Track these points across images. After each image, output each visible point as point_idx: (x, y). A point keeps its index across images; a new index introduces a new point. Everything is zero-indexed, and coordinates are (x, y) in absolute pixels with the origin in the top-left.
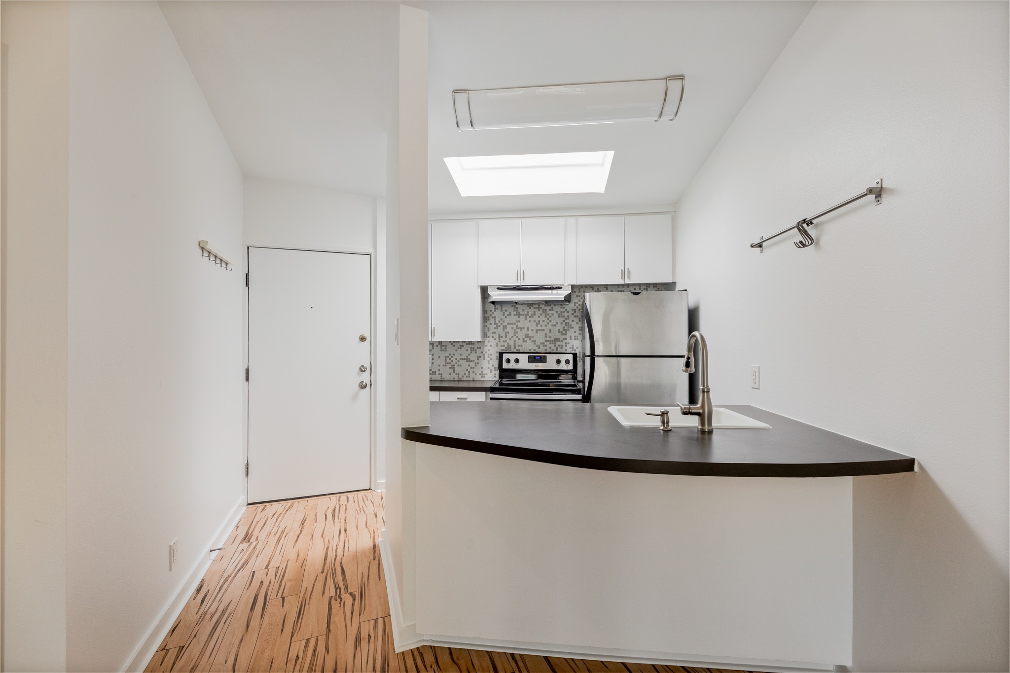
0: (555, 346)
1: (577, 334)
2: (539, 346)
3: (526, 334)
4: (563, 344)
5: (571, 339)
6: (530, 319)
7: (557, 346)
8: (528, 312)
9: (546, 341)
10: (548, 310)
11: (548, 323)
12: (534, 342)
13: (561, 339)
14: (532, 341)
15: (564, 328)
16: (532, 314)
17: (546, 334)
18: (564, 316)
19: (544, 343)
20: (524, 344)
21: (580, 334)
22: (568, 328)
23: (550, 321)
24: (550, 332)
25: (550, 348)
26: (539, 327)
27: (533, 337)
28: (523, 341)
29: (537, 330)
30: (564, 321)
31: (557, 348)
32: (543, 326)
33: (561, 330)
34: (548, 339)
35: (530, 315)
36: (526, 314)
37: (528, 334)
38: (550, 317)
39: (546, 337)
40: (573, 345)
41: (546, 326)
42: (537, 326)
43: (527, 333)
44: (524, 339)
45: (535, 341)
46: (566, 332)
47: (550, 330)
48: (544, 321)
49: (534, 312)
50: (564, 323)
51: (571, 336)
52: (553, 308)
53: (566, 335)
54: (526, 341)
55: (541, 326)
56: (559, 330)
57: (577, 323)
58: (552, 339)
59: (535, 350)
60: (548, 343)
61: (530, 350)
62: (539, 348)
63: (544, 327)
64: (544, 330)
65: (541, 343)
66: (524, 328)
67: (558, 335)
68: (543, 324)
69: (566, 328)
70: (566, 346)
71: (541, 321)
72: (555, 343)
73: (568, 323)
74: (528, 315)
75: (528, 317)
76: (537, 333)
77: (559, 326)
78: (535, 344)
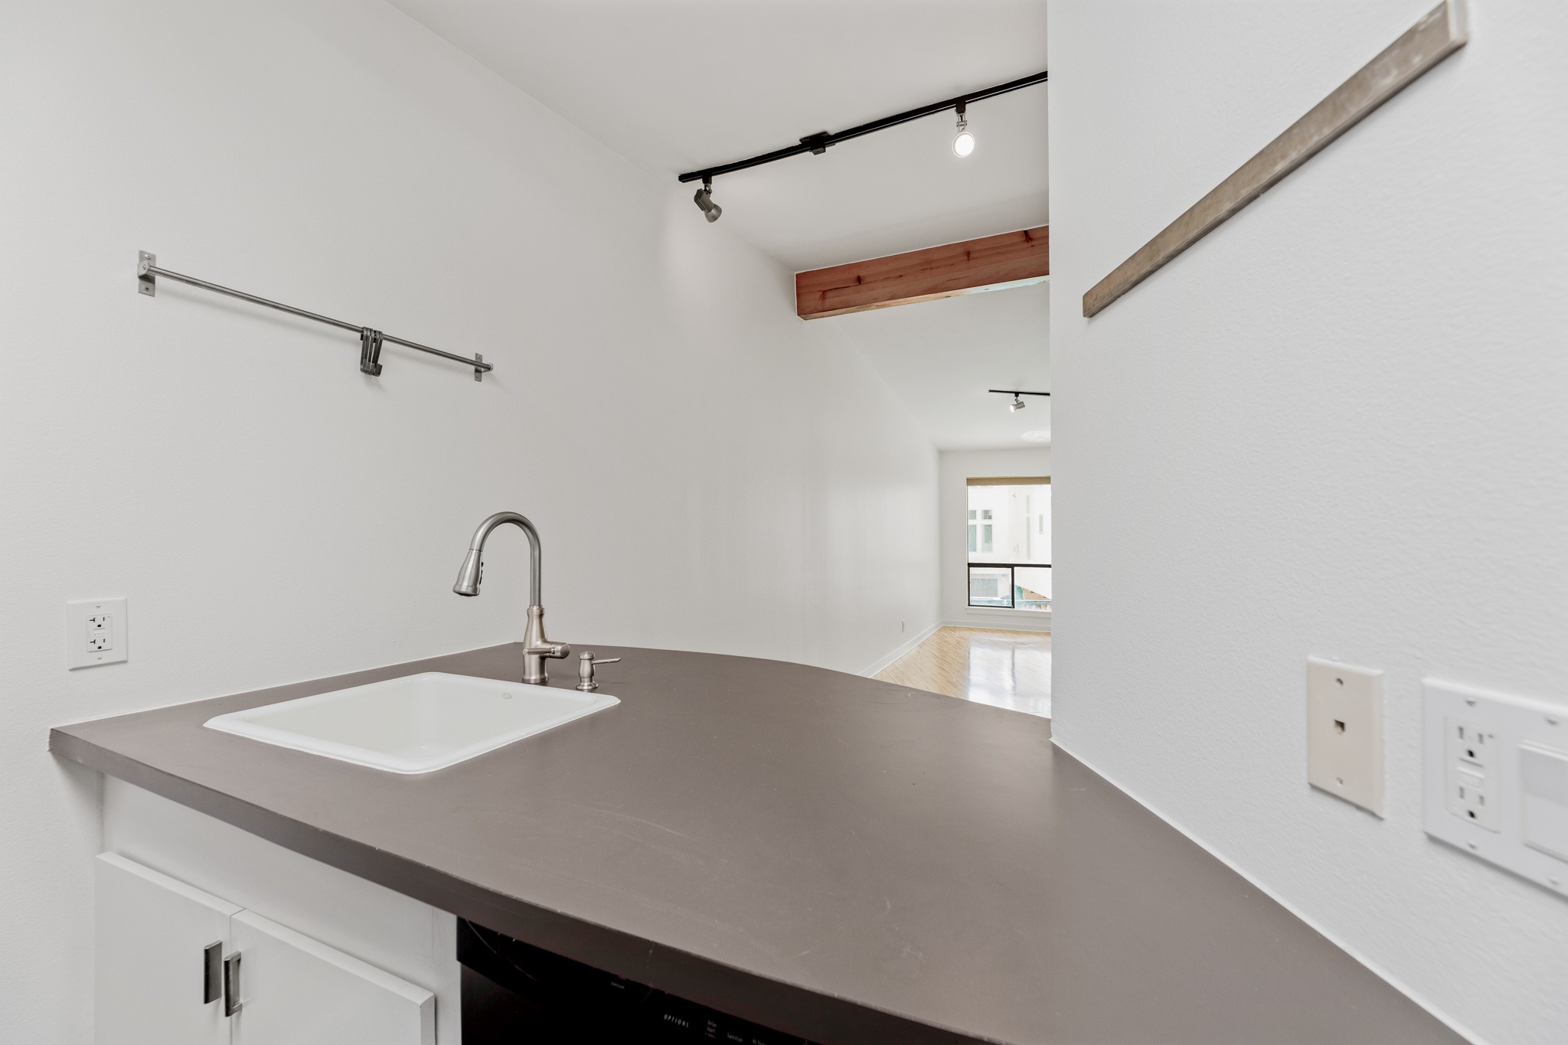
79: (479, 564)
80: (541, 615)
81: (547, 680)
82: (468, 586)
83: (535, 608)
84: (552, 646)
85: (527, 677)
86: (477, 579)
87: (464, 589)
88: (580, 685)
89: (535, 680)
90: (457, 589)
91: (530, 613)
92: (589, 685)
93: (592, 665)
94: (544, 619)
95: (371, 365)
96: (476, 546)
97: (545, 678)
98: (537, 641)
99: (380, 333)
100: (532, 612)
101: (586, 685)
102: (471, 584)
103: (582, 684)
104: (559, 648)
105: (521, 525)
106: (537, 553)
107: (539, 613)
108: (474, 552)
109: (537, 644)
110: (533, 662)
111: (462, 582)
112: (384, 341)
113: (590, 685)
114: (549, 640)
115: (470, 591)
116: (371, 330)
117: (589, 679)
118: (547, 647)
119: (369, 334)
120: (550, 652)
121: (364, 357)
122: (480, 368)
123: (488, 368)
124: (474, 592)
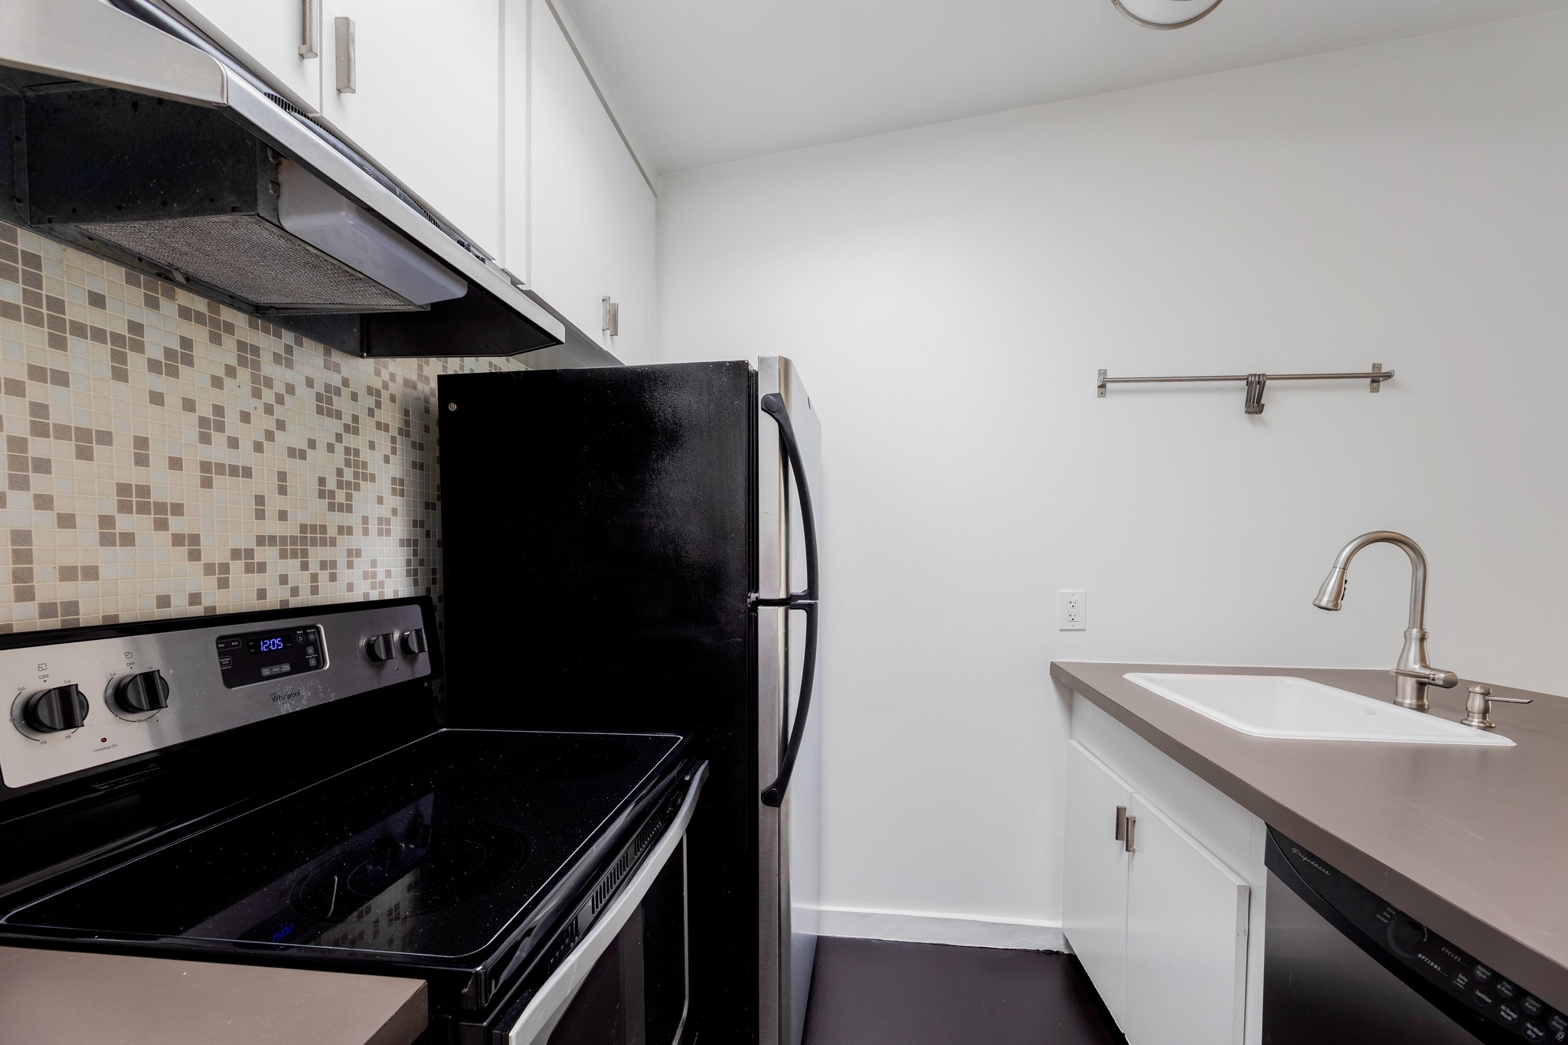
0: (305, 566)
1: (385, 511)
2: (225, 568)
3: (123, 489)
4: (339, 554)
5: (366, 532)
6: (159, 383)
7: (314, 567)
8: (136, 328)
9: (261, 541)
10: (266, 358)
11: (270, 436)
12: (190, 543)
13: (332, 532)
14: (178, 540)
15: (340, 472)
16: (169, 353)
17: (260, 500)
18: (338, 415)
19: (249, 553)
20: (112, 562)
21: (395, 512)
22: (356, 475)
23: (281, 425)
24: (282, 491)
25: (284, 580)
26: (218, 451)
27: (178, 509)
28: (107, 540)
29: (205, 467)
30: (339, 438)
31: (314, 578)
32: (246, 445)
33: (331, 484)
34: (271, 527)
35: (155, 352)
36: (117, 339)
37: (144, 491)
38: (280, 399)
39: (260, 515)
40: (374, 563)
41: (258, 447)
42: (205, 439)
43: (135, 476)
44: (106, 521)
45: (195, 539)
46: (349, 497)
47: (282, 476)
48: (245, 417)
49: (186, 343)
50: (339, 448)
51: (365, 520)
52: (289, 349)
53: (349, 509)
54: (128, 539)
55: (233, 443)
56: (322, 481)
57: (387, 459)
58: (290, 529)
59: (195, 599)
60: (267, 554)
61: (164, 601)
62: (223, 584)
63: (244, 456)
64: (247, 472)
65: (236, 554)
66: (105, 438)
67: (314, 511)
68: (248, 435)
69: (348, 475)
70: (350, 565)
71: (231, 419)
72: (305, 554)
73: (357, 452)
74: (139, 347)
75: (136, 363)
76: (207, 483)
77: (324, 464)
78: (194, 556)
79: (1342, 581)
80: (1422, 639)
81: (1426, 707)
82: (1328, 601)
83: (1415, 631)
84: (1433, 673)
85: (1399, 700)
86: (1339, 595)
87: (1324, 603)
88: (1466, 719)
89: (1411, 704)
90: (1317, 603)
91: (1407, 636)
92: (1479, 722)
93: (1486, 702)
94: (1427, 644)
95: (1255, 405)
96: (1340, 564)
97: (1423, 705)
98: (1415, 663)
99: (1263, 375)
100: (1411, 634)
101: (1476, 721)
102: (1331, 599)
103: (1470, 719)
104: (1442, 676)
105: (1400, 544)
106: (1420, 574)
107: (1419, 636)
108: (1338, 570)
109: (1416, 668)
110: (1409, 686)
111: (1323, 597)
112: (1267, 382)
113: (1483, 722)
114: (1432, 666)
115: (1330, 606)
116: (1255, 375)
117: (1481, 715)
118: (1427, 672)
119: (1253, 379)
120: (1428, 678)
121: (1248, 400)
122: (1377, 378)
123: (1388, 376)
124: (1335, 607)
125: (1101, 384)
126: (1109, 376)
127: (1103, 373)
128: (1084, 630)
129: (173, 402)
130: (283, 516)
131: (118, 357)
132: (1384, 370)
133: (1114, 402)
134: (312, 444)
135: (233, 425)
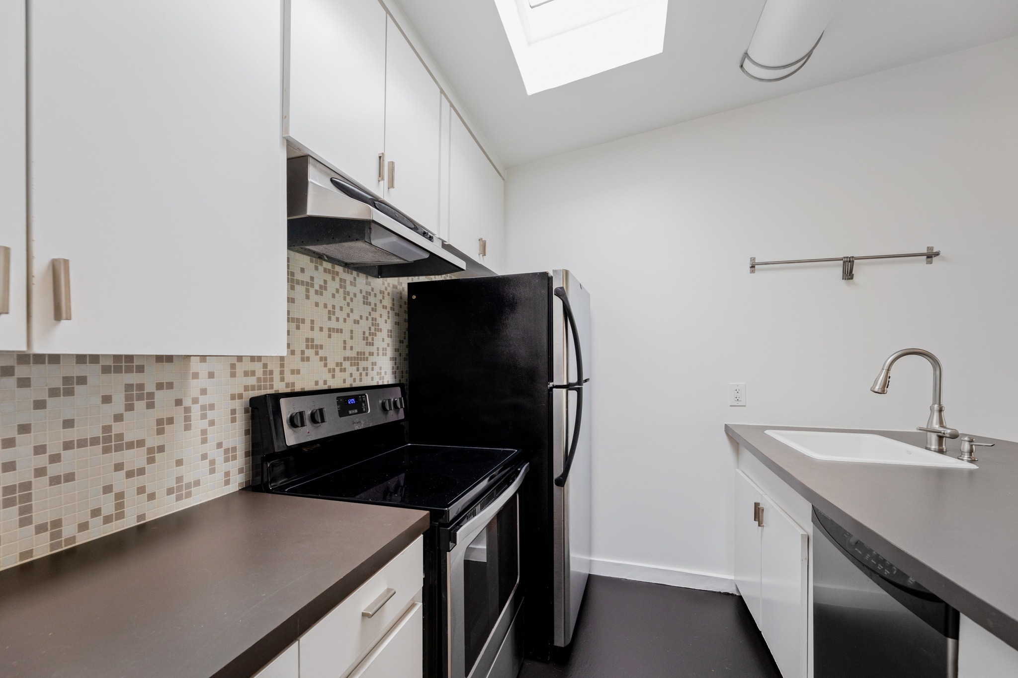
0: (358, 370)
1: (385, 345)
2: (334, 370)
3: (307, 340)
4: (368, 364)
5: (378, 355)
6: (317, 298)
7: (361, 370)
8: (312, 278)
9: (345, 359)
10: (348, 283)
11: (348, 315)
12: (324, 359)
13: (367, 355)
14: (321, 359)
15: (370, 329)
16: (321, 287)
17: (345, 342)
18: (370, 304)
19: (341, 364)
20: (304, 367)
21: (388, 345)
22: (375, 329)
23: (352, 311)
24: (352, 338)
25: (351, 375)
26: (333, 324)
27: (321, 347)
28: (303, 359)
29: (329, 330)
30: (370, 314)
31: (361, 374)
32: (341, 320)
33: (367, 334)
34: (349, 353)
35: (317, 287)
36: (307, 283)
37: (313, 340)
38: (352, 300)
39: (345, 348)
40: (381, 368)
41: (345, 320)
42: (330, 319)
43: (310, 335)
44: (303, 352)
45: (326, 359)
46: (373, 339)
47: (352, 332)
48: (341, 308)
49: (325, 282)
50: (370, 318)
51: (378, 349)
52: (355, 279)
53: (373, 344)
54: (308, 359)
55: (338, 319)
56: (364, 333)
57: (386, 322)
58: (353, 354)
59: (325, 382)
60: (346, 364)
61: (317, 383)
62: (333, 376)
63: (340, 325)
64: (341, 331)
65: (337, 364)
66: (303, 321)
67: (359, 345)
68: (341, 315)
69: (373, 330)
70: (373, 369)
71: (337, 310)
72: (358, 364)
73: (376, 319)
74: (312, 286)
75: (312, 291)
76: (330, 336)
77: (365, 325)
78: (326, 365)
79: (887, 377)
80: (941, 411)
81: (945, 450)
82: (879, 388)
83: (936, 407)
84: (945, 429)
85: (929, 446)
86: (886, 384)
87: (876, 390)
88: (960, 456)
89: (935, 449)
90: (872, 389)
91: (932, 409)
92: (968, 458)
93: (971, 446)
94: (944, 414)
95: (848, 274)
96: (886, 367)
97: (943, 449)
98: (936, 424)
99: (852, 257)
100: (933, 408)
101: (966, 457)
102: (881, 387)
103: (963, 456)
104: (949, 431)
105: (924, 356)
106: (938, 373)
107: (938, 409)
108: (884, 371)
109: (936, 426)
110: (934, 438)
111: (876, 386)
112: (855, 261)
113: (970, 458)
114: (947, 427)
115: (880, 391)
116: (847, 257)
117: (969, 454)
118: (942, 429)
119: (846, 259)
120: (941, 433)
121: (844, 272)
122: (931, 255)
123: (937, 254)
124: (883, 392)
125: (751, 266)
126: (757, 261)
127: (753, 259)
128: (745, 406)
129: (321, 305)
130: (352, 348)
131: (307, 290)
132: (934, 251)
133: (761, 275)
134: (361, 317)
135: (338, 312)
